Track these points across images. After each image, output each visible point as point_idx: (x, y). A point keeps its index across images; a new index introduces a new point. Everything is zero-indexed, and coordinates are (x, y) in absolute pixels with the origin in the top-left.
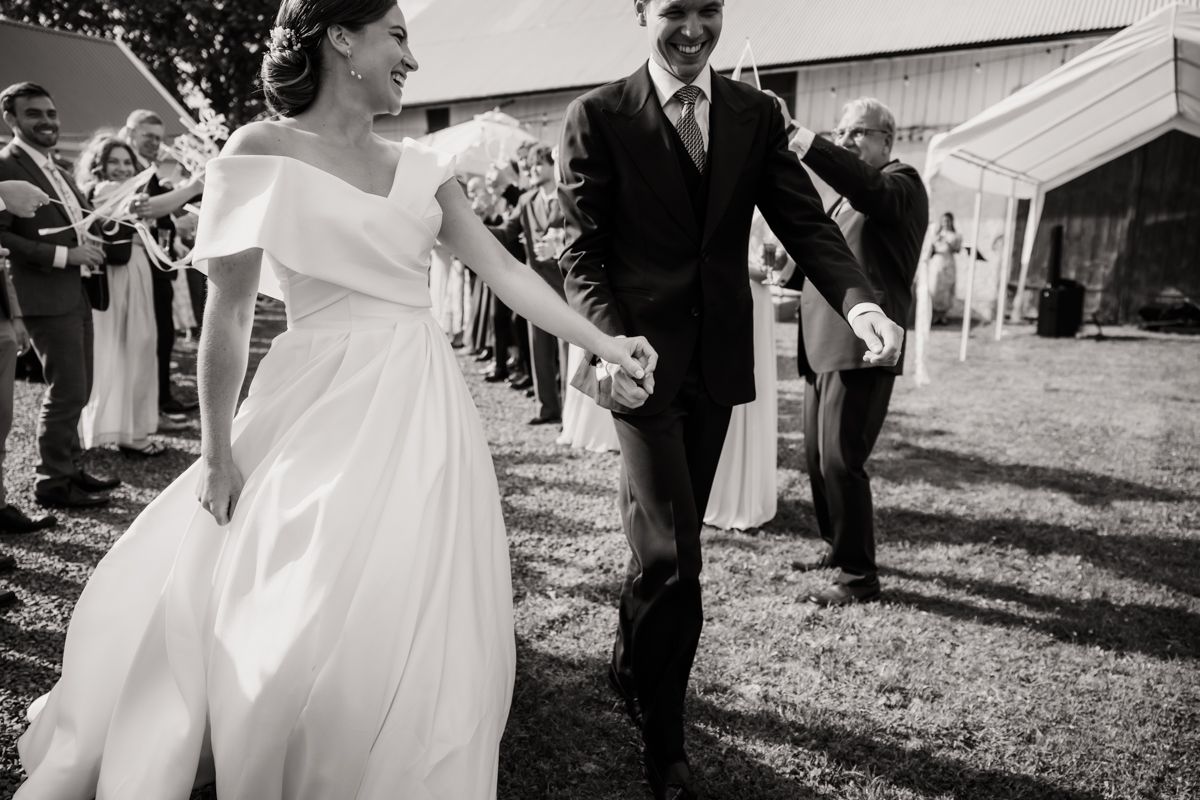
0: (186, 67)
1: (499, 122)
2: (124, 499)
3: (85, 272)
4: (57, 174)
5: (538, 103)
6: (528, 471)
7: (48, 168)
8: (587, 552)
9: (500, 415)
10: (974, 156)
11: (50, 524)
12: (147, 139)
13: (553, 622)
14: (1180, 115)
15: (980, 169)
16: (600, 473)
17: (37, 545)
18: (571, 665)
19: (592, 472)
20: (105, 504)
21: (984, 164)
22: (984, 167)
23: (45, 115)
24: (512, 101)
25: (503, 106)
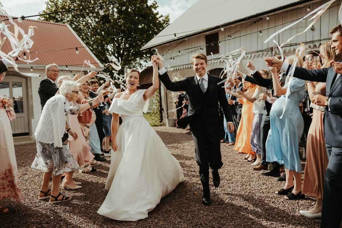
24: (261, 19)
25: (255, 22)
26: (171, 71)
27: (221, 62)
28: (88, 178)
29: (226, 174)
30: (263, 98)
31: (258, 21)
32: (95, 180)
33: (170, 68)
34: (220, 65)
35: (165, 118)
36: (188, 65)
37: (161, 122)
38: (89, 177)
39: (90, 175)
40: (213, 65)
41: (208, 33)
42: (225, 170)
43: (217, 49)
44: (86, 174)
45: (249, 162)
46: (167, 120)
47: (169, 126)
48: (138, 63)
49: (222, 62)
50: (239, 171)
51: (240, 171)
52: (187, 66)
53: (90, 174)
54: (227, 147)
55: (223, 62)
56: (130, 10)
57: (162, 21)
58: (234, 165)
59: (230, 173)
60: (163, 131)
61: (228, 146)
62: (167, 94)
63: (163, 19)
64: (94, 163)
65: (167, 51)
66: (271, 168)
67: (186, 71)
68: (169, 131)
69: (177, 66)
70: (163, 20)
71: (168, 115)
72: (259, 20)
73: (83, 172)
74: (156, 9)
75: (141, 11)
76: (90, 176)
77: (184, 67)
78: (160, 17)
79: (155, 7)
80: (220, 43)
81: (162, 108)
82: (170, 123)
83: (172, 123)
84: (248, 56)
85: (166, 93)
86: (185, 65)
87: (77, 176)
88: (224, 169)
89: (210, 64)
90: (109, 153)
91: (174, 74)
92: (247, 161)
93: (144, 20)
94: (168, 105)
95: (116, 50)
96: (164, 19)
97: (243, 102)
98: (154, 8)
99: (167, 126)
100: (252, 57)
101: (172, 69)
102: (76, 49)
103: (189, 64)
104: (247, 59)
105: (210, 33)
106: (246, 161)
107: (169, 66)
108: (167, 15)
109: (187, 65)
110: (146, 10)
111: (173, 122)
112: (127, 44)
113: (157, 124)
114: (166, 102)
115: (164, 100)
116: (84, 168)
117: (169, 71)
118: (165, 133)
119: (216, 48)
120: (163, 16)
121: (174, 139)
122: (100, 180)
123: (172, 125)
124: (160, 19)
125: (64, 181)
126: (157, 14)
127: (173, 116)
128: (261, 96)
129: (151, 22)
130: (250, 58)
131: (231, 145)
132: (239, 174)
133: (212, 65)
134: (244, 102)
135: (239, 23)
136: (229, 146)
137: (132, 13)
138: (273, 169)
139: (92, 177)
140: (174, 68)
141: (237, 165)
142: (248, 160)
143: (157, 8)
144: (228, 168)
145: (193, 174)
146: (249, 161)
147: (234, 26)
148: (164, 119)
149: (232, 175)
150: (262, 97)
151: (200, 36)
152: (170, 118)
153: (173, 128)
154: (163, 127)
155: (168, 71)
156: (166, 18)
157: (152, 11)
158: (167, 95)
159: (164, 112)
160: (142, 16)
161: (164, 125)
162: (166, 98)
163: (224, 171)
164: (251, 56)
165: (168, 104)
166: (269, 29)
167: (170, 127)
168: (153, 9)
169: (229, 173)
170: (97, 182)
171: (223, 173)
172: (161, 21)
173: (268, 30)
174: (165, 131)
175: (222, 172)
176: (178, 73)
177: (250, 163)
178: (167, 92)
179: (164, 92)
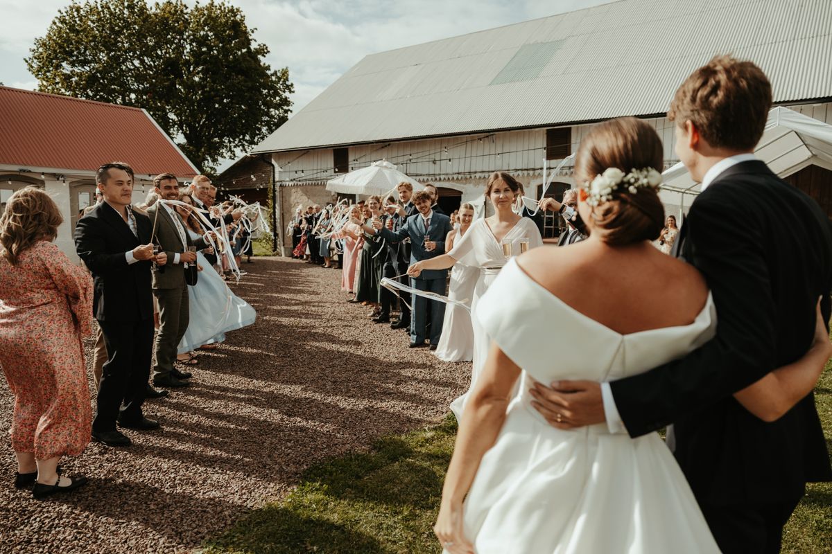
0: (172, 116)
1: (386, 167)
2: (196, 383)
3: (186, 266)
4: (176, 217)
5: (405, 146)
6: (408, 373)
7: (172, 214)
8: (443, 413)
9: (389, 342)
10: (674, 187)
11: (165, 394)
12: (202, 190)
13: (428, 440)
14: (814, 156)
15: (681, 194)
16: (448, 374)
17: (162, 404)
18: (437, 457)
19: (444, 374)
20: (188, 385)
21: (683, 191)
22: (683, 193)
23: (173, 188)
24: (389, 145)
25: (383, 147)
26: (290, 185)
33: (289, 182)
35: (280, 246)
37: (274, 251)
46: (282, 248)
47: (286, 256)
52: (311, 182)
62: (285, 214)
67: (309, 188)
71: (283, 242)
74: (265, 56)
77: (308, 182)
78: (272, 75)
79: (265, 53)
81: (276, 233)
86: (309, 180)
91: (293, 190)
94: (285, 230)
98: (261, 53)
99: (283, 255)
101: (291, 183)
107: (288, 179)
113: (268, 253)
114: (282, 225)
115: (280, 223)
117: (287, 185)
118: (281, 262)
126: (268, 67)
140: (294, 182)
148: (278, 247)
152: (286, 246)
154: (277, 257)
159: (279, 238)
161: (279, 254)
162: (282, 220)
165: (284, 228)
176: (299, 189)
179: (280, 212)
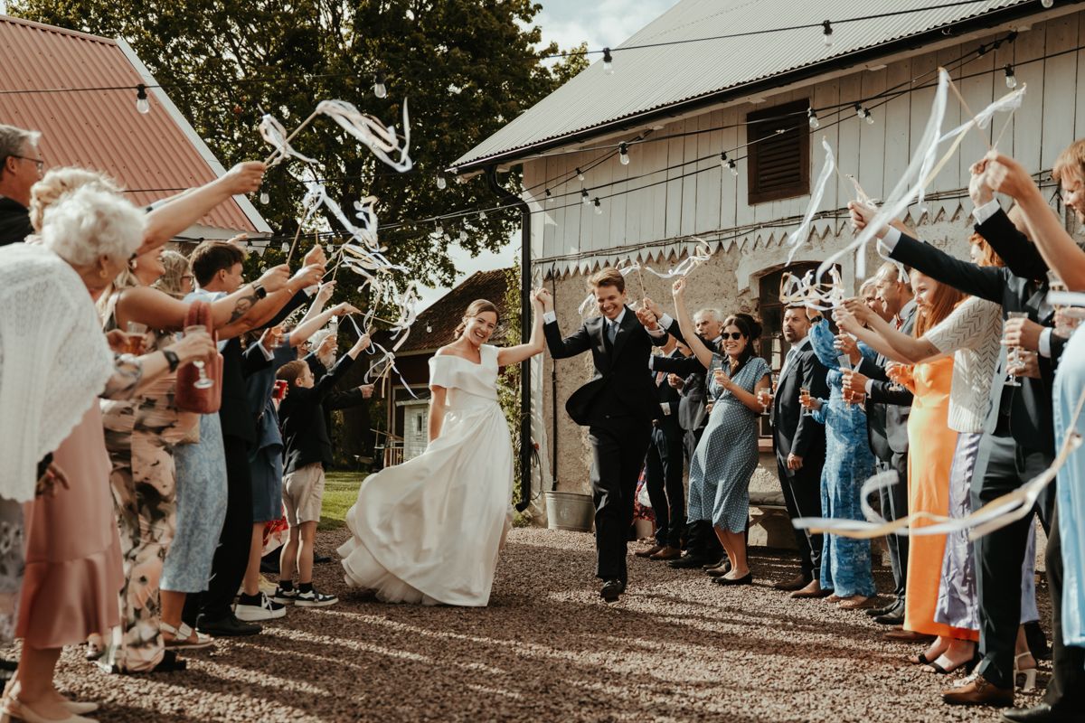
24: (1012, 37)
26: (582, 270)
27: (814, 237)
28: (136, 696)
29: (828, 712)
30: (1021, 338)
31: (997, 45)
32: (172, 705)
33: (579, 257)
34: (810, 248)
35: (542, 492)
36: (662, 248)
37: (521, 508)
38: (141, 691)
39: (151, 684)
40: (776, 248)
41: (757, 99)
42: (820, 696)
43: (798, 174)
44: (131, 679)
45: (940, 676)
46: (549, 500)
47: (560, 527)
48: (435, 256)
49: (821, 235)
50: (894, 704)
51: (896, 706)
52: (655, 252)
53: (153, 681)
54: (832, 614)
55: (824, 236)
56: (410, 15)
57: (555, 72)
58: (867, 682)
59: (845, 711)
60: (529, 543)
61: (837, 613)
62: (560, 376)
63: (557, 65)
64: (181, 637)
65: (569, 176)
66: (1055, 690)
68: (558, 546)
69: (611, 250)
70: (558, 69)
71: (555, 479)
72: (1002, 41)
73: (120, 666)
74: (528, 20)
75: (462, 21)
76: (148, 687)
77: (645, 253)
78: (545, 54)
79: (528, 10)
80: (814, 115)
81: (530, 443)
82: (564, 514)
83: (574, 510)
84: (942, 210)
85: (554, 375)
86: (650, 245)
87: (86, 685)
88: (814, 692)
89: (765, 243)
90: (260, 605)
92: (933, 670)
93: (473, 62)
94: (561, 431)
95: (339, 191)
96: (563, 62)
97: (912, 383)
98: (520, 12)
99: (552, 524)
100: (961, 214)
101: (586, 264)
102: (136, 92)
103: (666, 243)
104: (940, 225)
105: (767, 98)
106: (927, 668)
107: (574, 251)
108: (578, 46)
109: (656, 244)
110: (485, 16)
111: (579, 507)
112: (379, 82)
114: (551, 415)
115: (544, 408)
116: (131, 650)
117: (572, 271)
118: (538, 551)
119: (795, 171)
120: (560, 50)
121: (580, 573)
122: (197, 702)
123: (571, 523)
124: (548, 63)
125: (10, 690)
126: (535, 37)
127: (579, 483)
128: (1012, 327)
129: (505, 73)
130: (955, 218)
131: (851, 609)
132: (892, 716)
133: (774, 248)
134: (917, 381)
135: (909, 54)
136: (844, 613)
137: (419, 30)
138: (1060, 694)
139: (160, 691)
140: (595, 259)
141: (883, 681)
142: (935, 666)
143: (533, 14)
144: (839, 691)
145: (664, 704)
146: (940, 670)
147: (879, 71)
148: (535, 493)
149: (858, 717)
150: (1018, 334)
151: (722, 111)
152: (562, 489)
153: (578, 535)
154: (530, 531)
155: (568, 271)
156: (574, 61)
157: (511, 24)
158: (558, 385)
159: (538, 461)
160: (462, 42)
161: (534, 521)
162: (550, 397)
163: (816, 702)
164: (960, 207)
165: (559, 426)
166: (1047, 60)
167: (563, 532)
168: (517, 20)
169: (839, 708)
170: (179, 711)
171: (813, 706)
172: (550, 70)
173: (1042, 61)
174: (537, 544)
175: (809, 705)
177: (948, 677)
178: (559, 370)
179: (546, 370)
